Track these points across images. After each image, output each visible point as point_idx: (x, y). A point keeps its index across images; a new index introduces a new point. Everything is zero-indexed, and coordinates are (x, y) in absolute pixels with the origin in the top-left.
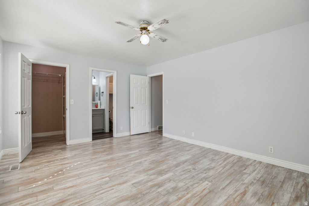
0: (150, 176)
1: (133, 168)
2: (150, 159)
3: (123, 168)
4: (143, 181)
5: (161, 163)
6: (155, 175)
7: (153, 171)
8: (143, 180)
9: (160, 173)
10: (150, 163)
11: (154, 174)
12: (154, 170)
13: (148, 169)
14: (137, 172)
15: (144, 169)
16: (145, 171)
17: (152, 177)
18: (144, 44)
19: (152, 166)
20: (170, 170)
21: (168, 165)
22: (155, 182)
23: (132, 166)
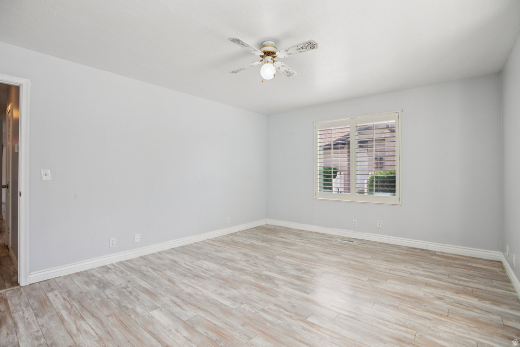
18: (265, 79)
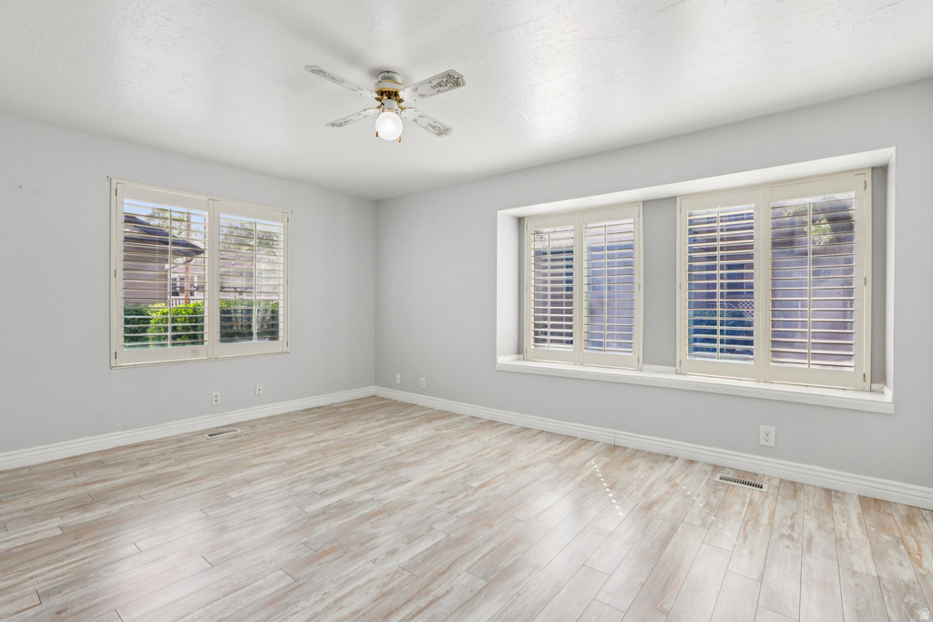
0: (372, 499)
1: (428, 517)
2: (374, 561)
3: (460, 513)
4: (388, 487)
5: (328, 547)
6: (359, 503)
7: (364, 511)
8: (389, 490)
9: (343, 508)
10: (372, 539)
11: (361, 504)
12: (358, 515)
13: (380, 517)
14: (410, 505)
15: (390, 515)
16: (387, 511)
17: (367, 497)
19: (366, 528)
20: (310, 519)
21: (306, 539)
22: (360, 487)
23: (435, 523)
